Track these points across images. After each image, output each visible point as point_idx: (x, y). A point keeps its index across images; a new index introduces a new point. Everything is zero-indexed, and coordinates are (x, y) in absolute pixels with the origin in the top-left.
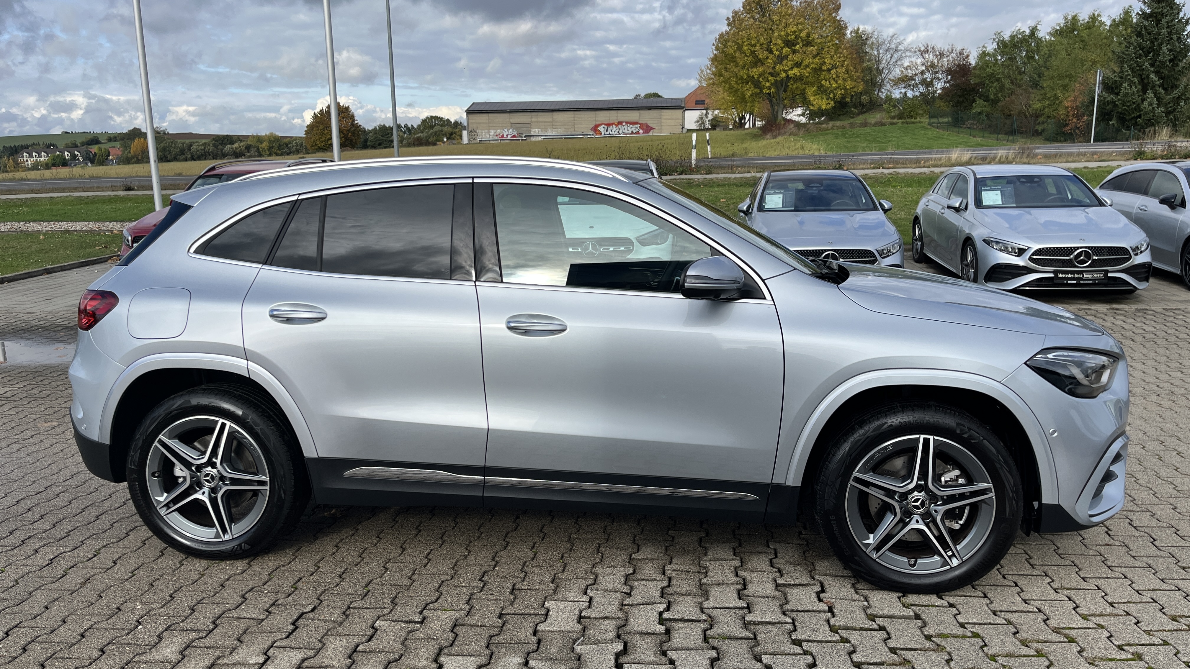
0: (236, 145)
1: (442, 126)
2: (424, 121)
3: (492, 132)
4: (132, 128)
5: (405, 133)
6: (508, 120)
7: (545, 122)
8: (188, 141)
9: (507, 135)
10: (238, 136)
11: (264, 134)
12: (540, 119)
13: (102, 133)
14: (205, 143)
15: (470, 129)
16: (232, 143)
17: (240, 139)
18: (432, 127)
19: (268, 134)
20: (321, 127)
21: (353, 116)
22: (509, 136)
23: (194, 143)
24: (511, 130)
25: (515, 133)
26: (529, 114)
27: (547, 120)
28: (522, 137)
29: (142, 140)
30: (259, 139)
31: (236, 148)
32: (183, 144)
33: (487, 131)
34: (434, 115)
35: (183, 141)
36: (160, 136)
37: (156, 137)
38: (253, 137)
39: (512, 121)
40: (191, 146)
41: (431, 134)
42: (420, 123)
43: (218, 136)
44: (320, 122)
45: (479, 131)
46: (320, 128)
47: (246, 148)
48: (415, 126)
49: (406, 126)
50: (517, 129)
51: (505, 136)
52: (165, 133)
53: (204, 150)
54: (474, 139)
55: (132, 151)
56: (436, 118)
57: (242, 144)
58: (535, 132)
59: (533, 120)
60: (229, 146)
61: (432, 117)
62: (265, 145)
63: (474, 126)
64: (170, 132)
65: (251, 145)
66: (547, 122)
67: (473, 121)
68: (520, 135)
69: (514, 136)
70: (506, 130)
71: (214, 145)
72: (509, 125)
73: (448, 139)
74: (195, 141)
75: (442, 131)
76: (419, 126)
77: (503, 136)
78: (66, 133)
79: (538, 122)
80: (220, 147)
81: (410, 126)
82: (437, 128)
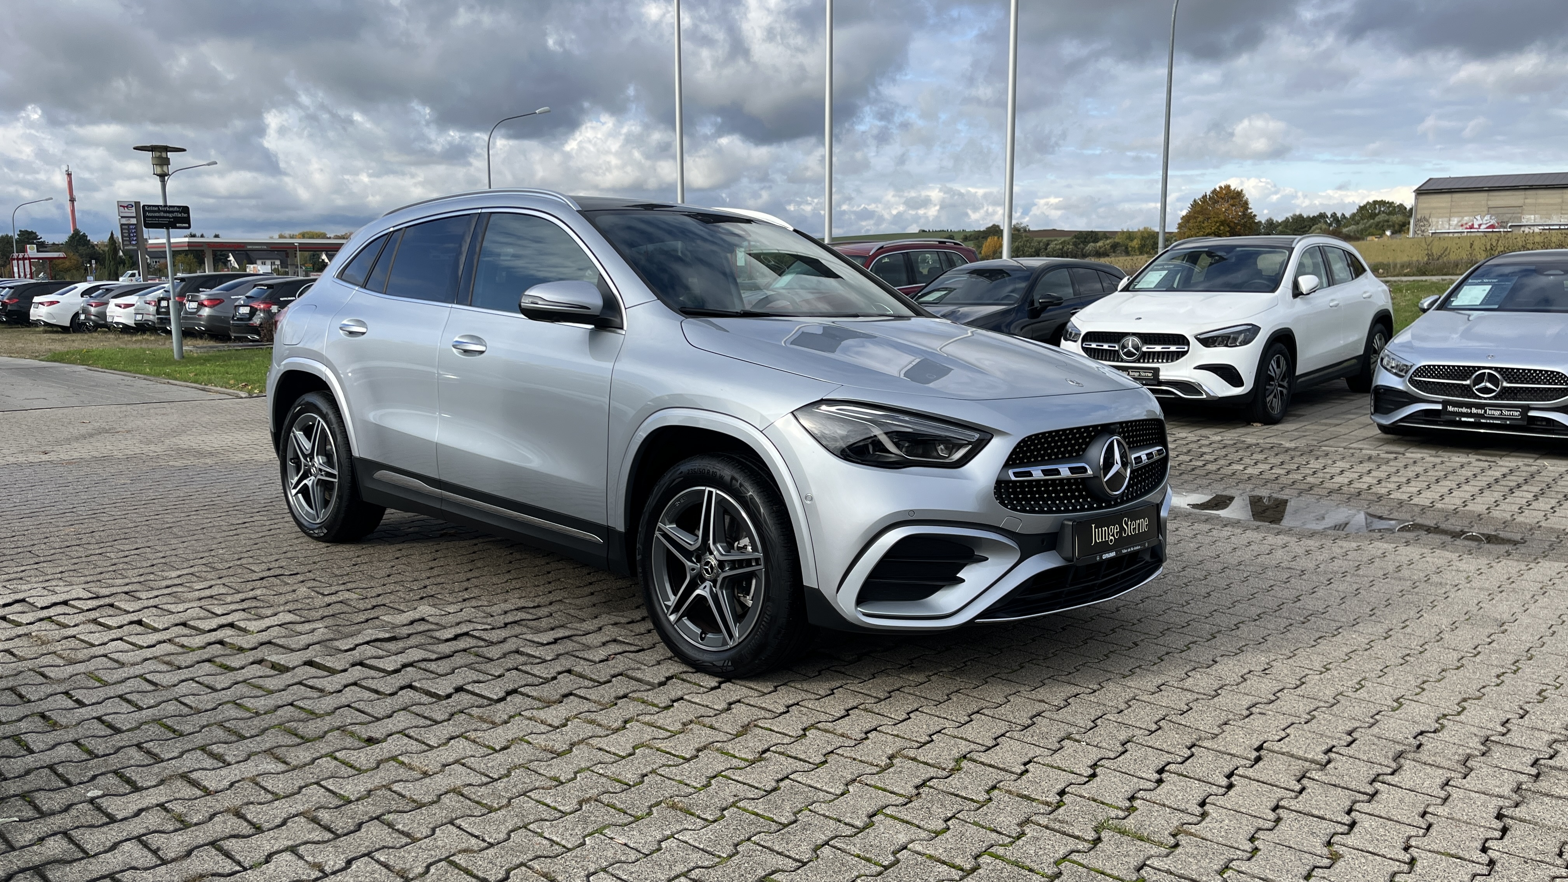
0: (1100, 244)
1: (1390, 214)
2: (1362, 209)
3: (1455, 221)
4: (990, 225)
5: (1330, 225)
6: (1483, 202)
7: (1547, 204)
8: (1045, 239)
9: (1480, 225)
10: (1105, 233)
11: (1136, 230)
12: (1541, 201)
13: (959, 232)
14: (1064, 242)
15: (1419, 217)
16: (1096, 240)
17: (1106, 235)
18: (1373, 216)
19: (1141, 228)
20: (1201, 218)
21: (1246, 203)
22: (1483, 227)
23: (1052, 241)
24: (1487, 217)
25: (1492, 222)
26: (1522, 193)
27: (1552, 201)
28: (1505, 228)
29: (996, 238)
30: (1130, 236)
31: (1100, 248)
32: (1039, 242)
33: (1446, 219)
34: (1379, 199)
35: (1040, 239)
36: (1018, 233)
37: (1013, 235)
38: (1123, 232)
39: (1491, 203)
40: (1048, 244)
41: (1370, 226)
42: (1355, 211)
43: (1080, 232)
44: (1199, 212)
45: (1433, 220)
46: (1199, 219)
47: (1112, 246)
48: (1348, 215)
49: (1334, 215)
50: (1497, 215)
51: (1476, 226)
52: (1025, 231)
53: (1062, 249)
54: (1423, 231)
55: (983, 252)
56: (1382, 203)
57: (1108, 242)
58: (1529, 220)
59: (1527, 201)
60: (1092, 244)
61: (1375, 202)
62: (1135, 243)
63: (1426, 213)
64: (1031, 229)
65: (1118, 243)
66: (1552, 204)
67: (1424, 205)
68: (1502, 224)
69: (1492, 226)
70: (1478, 217)
71: (1075, 244)
72: (1485, 209)
73: (1393, 233)
74: (1053, 239)
75: (1388, 221)
76: (1354, 215)
77: (1472, 227)
78: (924, 231)
79: (1535, 205)
80: (1082, 246)
81: (1339, 215)
82: (1382, 217)
